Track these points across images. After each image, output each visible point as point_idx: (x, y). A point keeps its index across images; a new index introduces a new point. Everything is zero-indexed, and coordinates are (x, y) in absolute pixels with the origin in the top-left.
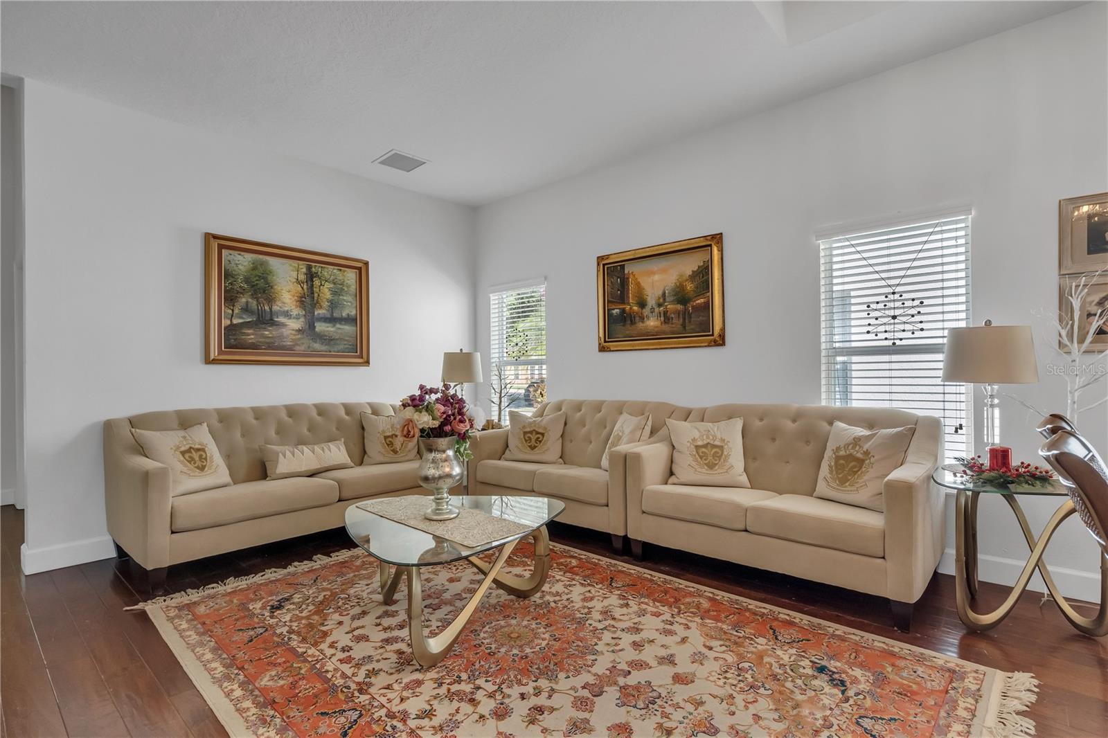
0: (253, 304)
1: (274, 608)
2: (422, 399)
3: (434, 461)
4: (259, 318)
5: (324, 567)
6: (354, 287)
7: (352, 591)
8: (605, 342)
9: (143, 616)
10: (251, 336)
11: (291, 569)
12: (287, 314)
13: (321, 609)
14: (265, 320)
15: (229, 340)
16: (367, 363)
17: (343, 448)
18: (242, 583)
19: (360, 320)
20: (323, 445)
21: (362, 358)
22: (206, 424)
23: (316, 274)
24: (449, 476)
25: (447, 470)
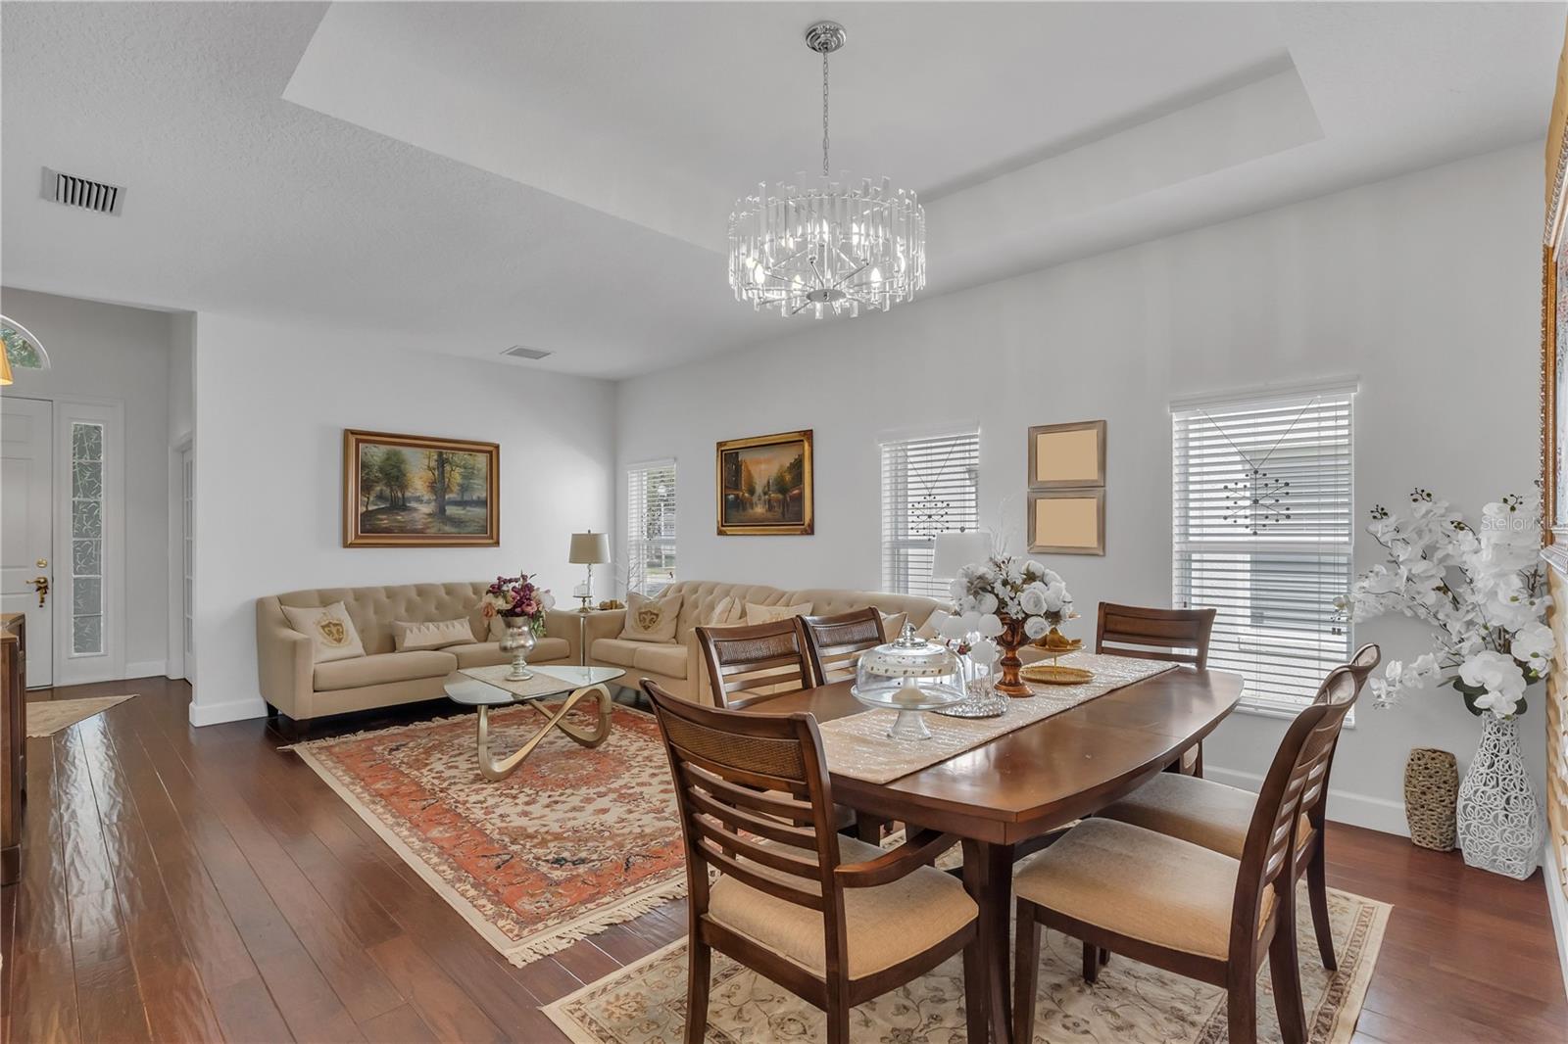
0: (387, 491)
1: (392, 750)
2: (500, 587)
3: (512, 635)
4: (391, 504)
5: (438, 727)
6: (484, 470)
7: (456, 741)
8: (722, 526)
9: (292, 755)
10: (385, 521)
11: (411, 727)
12: (419, 500)
13: (428, 752)
14: (398, 505)
15: (365, 525)
16: (497, 543)
17: (467, 626)
18: (370, 735)
19: (491, 502)
20: (448, 623)
21: (492, 538)
22: (342, 603)
23: (447, 461)
24: (523, 646)
25: (522, 642)
